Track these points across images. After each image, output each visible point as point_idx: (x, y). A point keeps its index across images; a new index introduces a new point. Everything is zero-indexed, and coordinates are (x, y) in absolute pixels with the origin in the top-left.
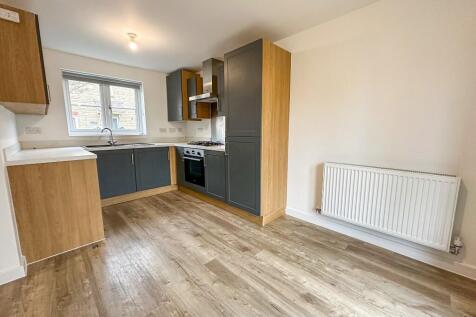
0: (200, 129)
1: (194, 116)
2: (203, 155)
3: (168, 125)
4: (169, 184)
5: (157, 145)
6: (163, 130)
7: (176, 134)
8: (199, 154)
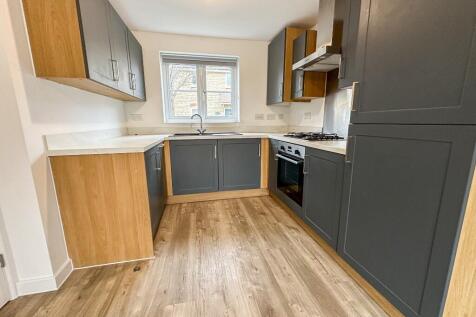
0: (308, 114)
1: (299, 95)
2: (303, 156)
3: (266, 110)
4: (258, 187)
5: (246, 135)
6: (260, 117)
7: (277, 122)
8: (297, 152)
